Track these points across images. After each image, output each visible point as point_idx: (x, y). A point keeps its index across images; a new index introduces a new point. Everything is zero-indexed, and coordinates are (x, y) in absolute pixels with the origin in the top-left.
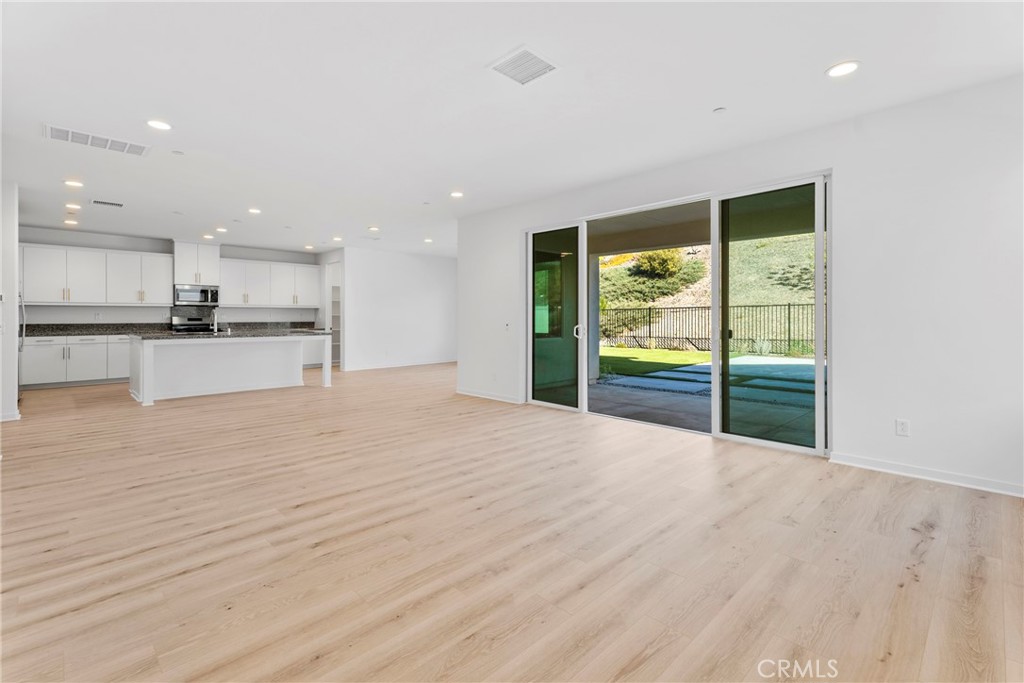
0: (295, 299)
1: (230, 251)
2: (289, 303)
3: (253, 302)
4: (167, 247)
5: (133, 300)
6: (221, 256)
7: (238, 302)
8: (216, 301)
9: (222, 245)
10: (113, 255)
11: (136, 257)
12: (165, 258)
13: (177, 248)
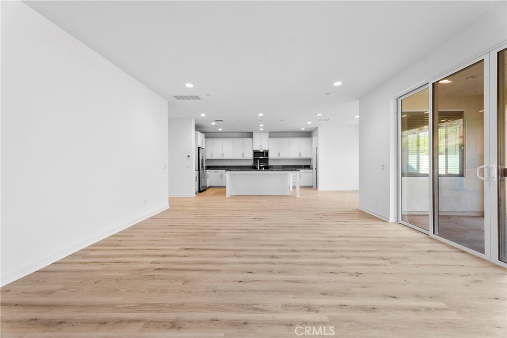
0: (300, 154)
1: (273, 135)
2: (297, 156)
3: (282, 157)
4: (250, 135)
5: (240, 157)
6: (269, 137)
7: (276, 157)
8: (267, 156)
9: (270, 132)
10: (236, 140)
11: (241, 140)
12: (249, 140)
13: (254, 135)
